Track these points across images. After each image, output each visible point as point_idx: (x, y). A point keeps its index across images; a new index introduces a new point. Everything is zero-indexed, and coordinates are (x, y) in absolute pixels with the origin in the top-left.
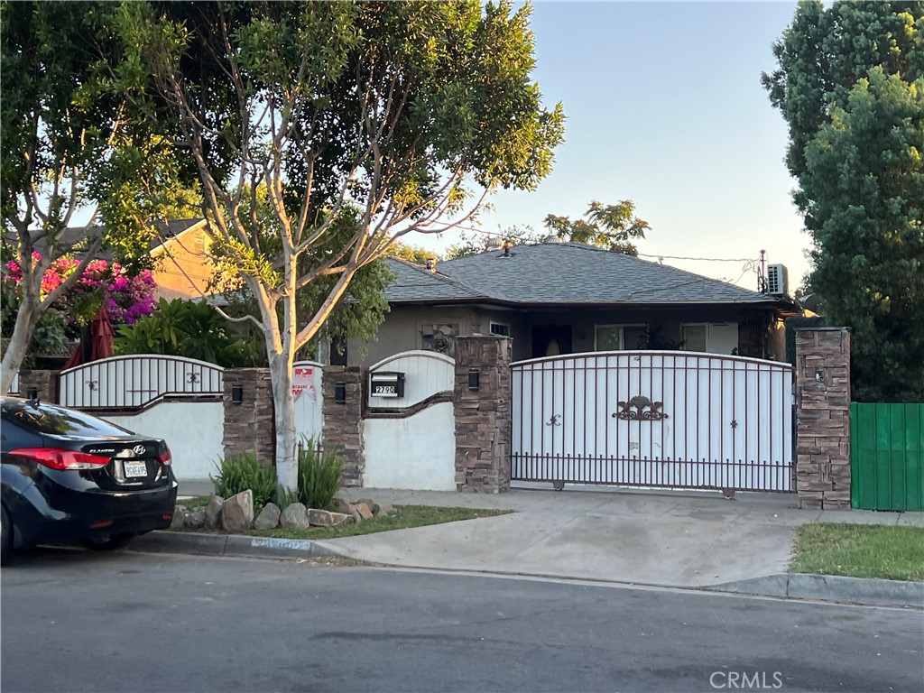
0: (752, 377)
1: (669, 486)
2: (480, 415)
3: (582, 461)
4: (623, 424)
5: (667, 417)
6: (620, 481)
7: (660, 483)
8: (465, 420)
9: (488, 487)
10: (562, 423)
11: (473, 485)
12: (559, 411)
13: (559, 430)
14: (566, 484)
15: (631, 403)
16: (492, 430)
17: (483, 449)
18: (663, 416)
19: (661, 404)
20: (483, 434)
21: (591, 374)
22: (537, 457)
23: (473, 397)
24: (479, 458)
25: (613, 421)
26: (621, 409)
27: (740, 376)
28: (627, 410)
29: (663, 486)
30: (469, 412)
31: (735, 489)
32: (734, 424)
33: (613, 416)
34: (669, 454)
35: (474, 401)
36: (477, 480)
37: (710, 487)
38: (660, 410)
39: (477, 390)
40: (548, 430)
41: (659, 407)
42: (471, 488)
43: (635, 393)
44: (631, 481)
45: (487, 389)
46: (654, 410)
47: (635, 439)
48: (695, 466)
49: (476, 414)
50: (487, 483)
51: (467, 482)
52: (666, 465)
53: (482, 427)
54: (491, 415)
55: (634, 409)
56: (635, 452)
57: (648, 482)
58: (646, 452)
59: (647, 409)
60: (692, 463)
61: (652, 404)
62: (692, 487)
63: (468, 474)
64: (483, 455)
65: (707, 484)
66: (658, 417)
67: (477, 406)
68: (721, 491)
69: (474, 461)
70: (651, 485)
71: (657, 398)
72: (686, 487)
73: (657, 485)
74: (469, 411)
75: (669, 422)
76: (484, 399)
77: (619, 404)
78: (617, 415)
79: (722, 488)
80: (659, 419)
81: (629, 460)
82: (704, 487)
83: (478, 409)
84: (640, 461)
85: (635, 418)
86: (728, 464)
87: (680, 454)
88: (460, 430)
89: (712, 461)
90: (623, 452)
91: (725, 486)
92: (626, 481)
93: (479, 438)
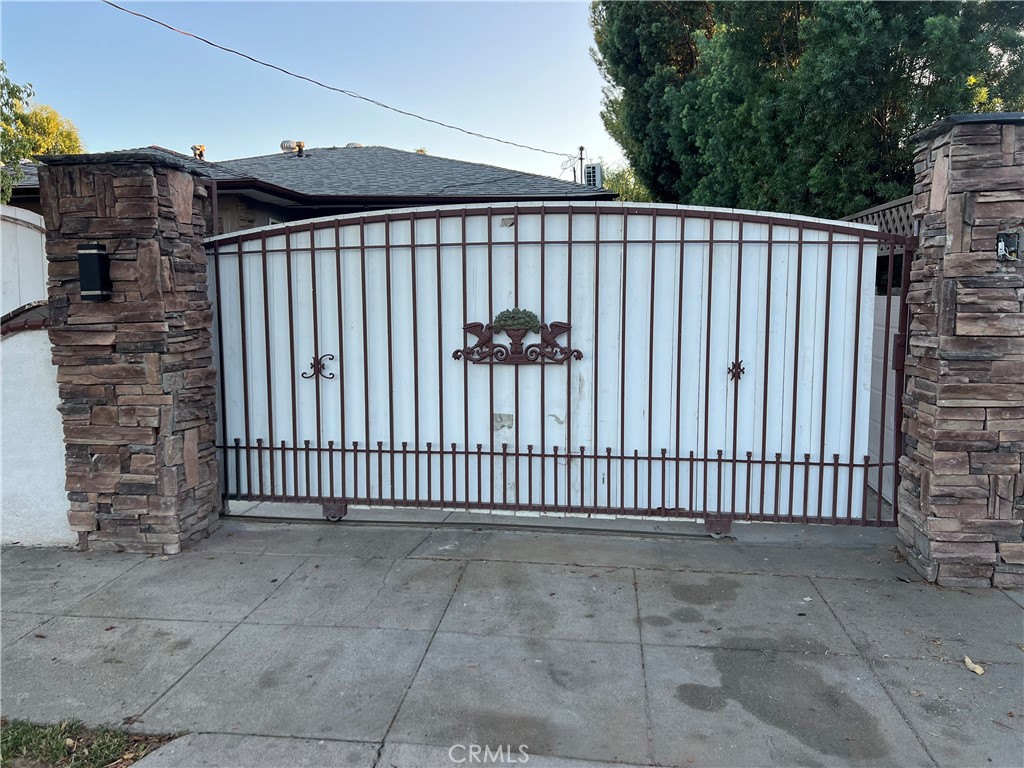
0: (784, 257)
1: (582, 509)
2: (121, 362)
3: (386, 458)
4: (478, 374)
5: (579, 356)
6: (473, 498)
7: (562, 502)
8: (82, 377)
9: (153, 538)
10: (337, 373)
11: (115, 534)
12: (329, 345)
13: (331, 389)
14: (351, 507)
15: (495, 328)
16: (157, 400)
17: (137, 448)
18: (571, 355)
19: (565, 328)
20: (130, 411)
21: (401, 260)
22: (284, 449)
23: (98, 318)
24: (125, 469)
25: (453, 369)
26: (473, 341)
27: (755, 257)
28: (486, 342)
29: (569, 509)
30: (92, 356)
31: (734, 516)
32: (736, 371)
33: (456, 356)
34: (583, 438)
35: (100, 327)
36: (126, 522)
37: (678, 512)
38: (562, 341)
39: (105, 299)
40: (306, 388)
41: (560, 333)
42: (111, 542)
43: (505, 303)
44: (498, 499)
45: (133, 295)
46: (549, 340)
47: (505, 407)
48: (643, 465)
49: (109, 361)
50: (149, 530)
51: (99, 528)
52: (576, 464)
53: (129, 392)
54: (149, 363)
55: (503, 340)
56: (505, 436)
57: (537, 500)
58: (530, 437)
59: (534, 339)
60: (636, 458)
61: (544, 327)
62: (636, 511)
63: (100, 508)
64: (136, 462)
65: (670, 504)
66: (559, 356)
67: (109, 340)
68: (700, 521)
69: (115, 476)
70: (543, 508)
71: (556, 314)
72: (622, 511)
73: (556, 508)
74: (89, 353)
75: (583, 369)
76: (127, 321)
77: (470, 328)
78: (465, 355)
79: (704, 514)
80: (560, 362)
81: (492, 454)
82: (662, 511)
83: (113, 347)
84: (517, 455)
85: (505, 361)
86: (720, 461)
87: (609, 439)
88: (73, 400)
89: (684, 454)
90: (480, 436)
91: (712, 508)
92: (486, 499)
93: (123, 420)
